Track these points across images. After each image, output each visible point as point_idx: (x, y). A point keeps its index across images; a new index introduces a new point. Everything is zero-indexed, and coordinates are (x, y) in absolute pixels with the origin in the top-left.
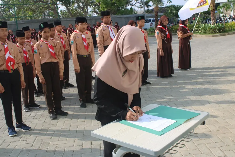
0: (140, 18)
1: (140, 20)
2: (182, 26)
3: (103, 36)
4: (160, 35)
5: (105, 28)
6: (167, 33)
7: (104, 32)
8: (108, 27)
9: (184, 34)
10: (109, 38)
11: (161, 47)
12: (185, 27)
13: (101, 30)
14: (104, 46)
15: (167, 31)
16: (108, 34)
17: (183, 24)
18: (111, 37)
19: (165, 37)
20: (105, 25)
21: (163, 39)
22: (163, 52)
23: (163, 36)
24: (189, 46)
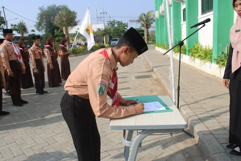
0: (36, 38)
1: (36, 39)
2: (62, 46)
3: (7, 51)
4: (49, 52)
5: (9, 45)
6: (55, 51)
7: (8, 48)
8: (11, 43)
9: (65, 52)
10: (14, 54)
11: (51, 62)
12: (65, 47)
13: (5, 46)
14: (9, 61)
15: (54, 49)
16: (12, 50)
17: (63, 45)
18: (15, 52)
19: (53, 54)
20: (9, 42)
21: (52, 55)
22: (52, 66)
23: (52, 54)
24: (68, 61)
